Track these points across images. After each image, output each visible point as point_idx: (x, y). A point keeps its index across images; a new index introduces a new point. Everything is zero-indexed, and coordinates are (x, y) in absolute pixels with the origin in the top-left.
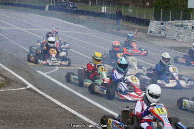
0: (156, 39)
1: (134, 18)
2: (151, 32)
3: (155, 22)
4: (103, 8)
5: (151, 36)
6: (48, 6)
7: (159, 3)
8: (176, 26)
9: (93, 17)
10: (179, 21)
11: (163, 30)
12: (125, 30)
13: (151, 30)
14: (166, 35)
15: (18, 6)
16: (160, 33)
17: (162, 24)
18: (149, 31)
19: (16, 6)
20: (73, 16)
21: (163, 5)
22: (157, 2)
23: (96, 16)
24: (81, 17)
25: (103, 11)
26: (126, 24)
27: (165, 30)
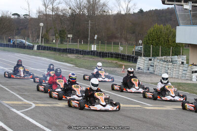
0: (143, 75)
1: (124, 56)
2: (139, 68)
3: (144, 58)
4: (93, 46)
5: (138, 73)
6: (36, 45)
7: (149, 40)
8: (165, 61)
9: (82, 56)
10: (168, 57)
11: (151, 66)
12: (113, 67)
13: (139, 66)
14: (154, 71)
15: (7, 47)
16: (148, 69)
17: (150, 60)
18: (137, 67)
19: (4, 47)
20: (62, 55)
21: (154, 42)
22: (147, 39)
23: (85, 54)
24: (69, 55)
25: (93, 50)
26: (115, 62)
27: (153, 66)
